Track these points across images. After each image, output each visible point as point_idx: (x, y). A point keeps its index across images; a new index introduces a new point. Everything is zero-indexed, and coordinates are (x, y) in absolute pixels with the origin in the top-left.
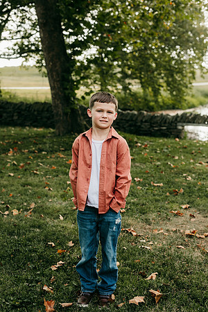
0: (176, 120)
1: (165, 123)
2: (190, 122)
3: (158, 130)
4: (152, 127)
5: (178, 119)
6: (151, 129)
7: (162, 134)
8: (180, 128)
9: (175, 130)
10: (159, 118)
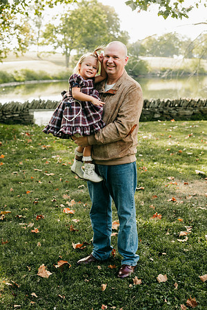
0: (27, 107)
1: (17, 110)
2: (41, 108)
3: (10, 118)
4: (3, 115)
5: (30, 106)
6: (4, 117)
7: (14, 120)
8: (31, 114)
9: (28, 117)
10: (10, 107)
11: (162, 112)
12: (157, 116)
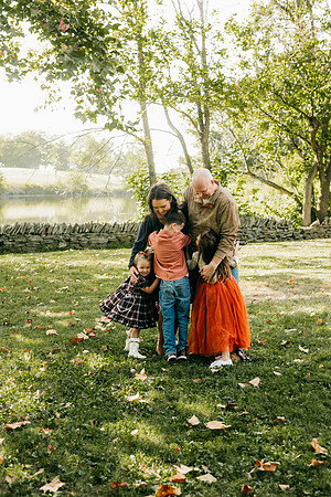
11: (69, 241)
12: (62, 245)
